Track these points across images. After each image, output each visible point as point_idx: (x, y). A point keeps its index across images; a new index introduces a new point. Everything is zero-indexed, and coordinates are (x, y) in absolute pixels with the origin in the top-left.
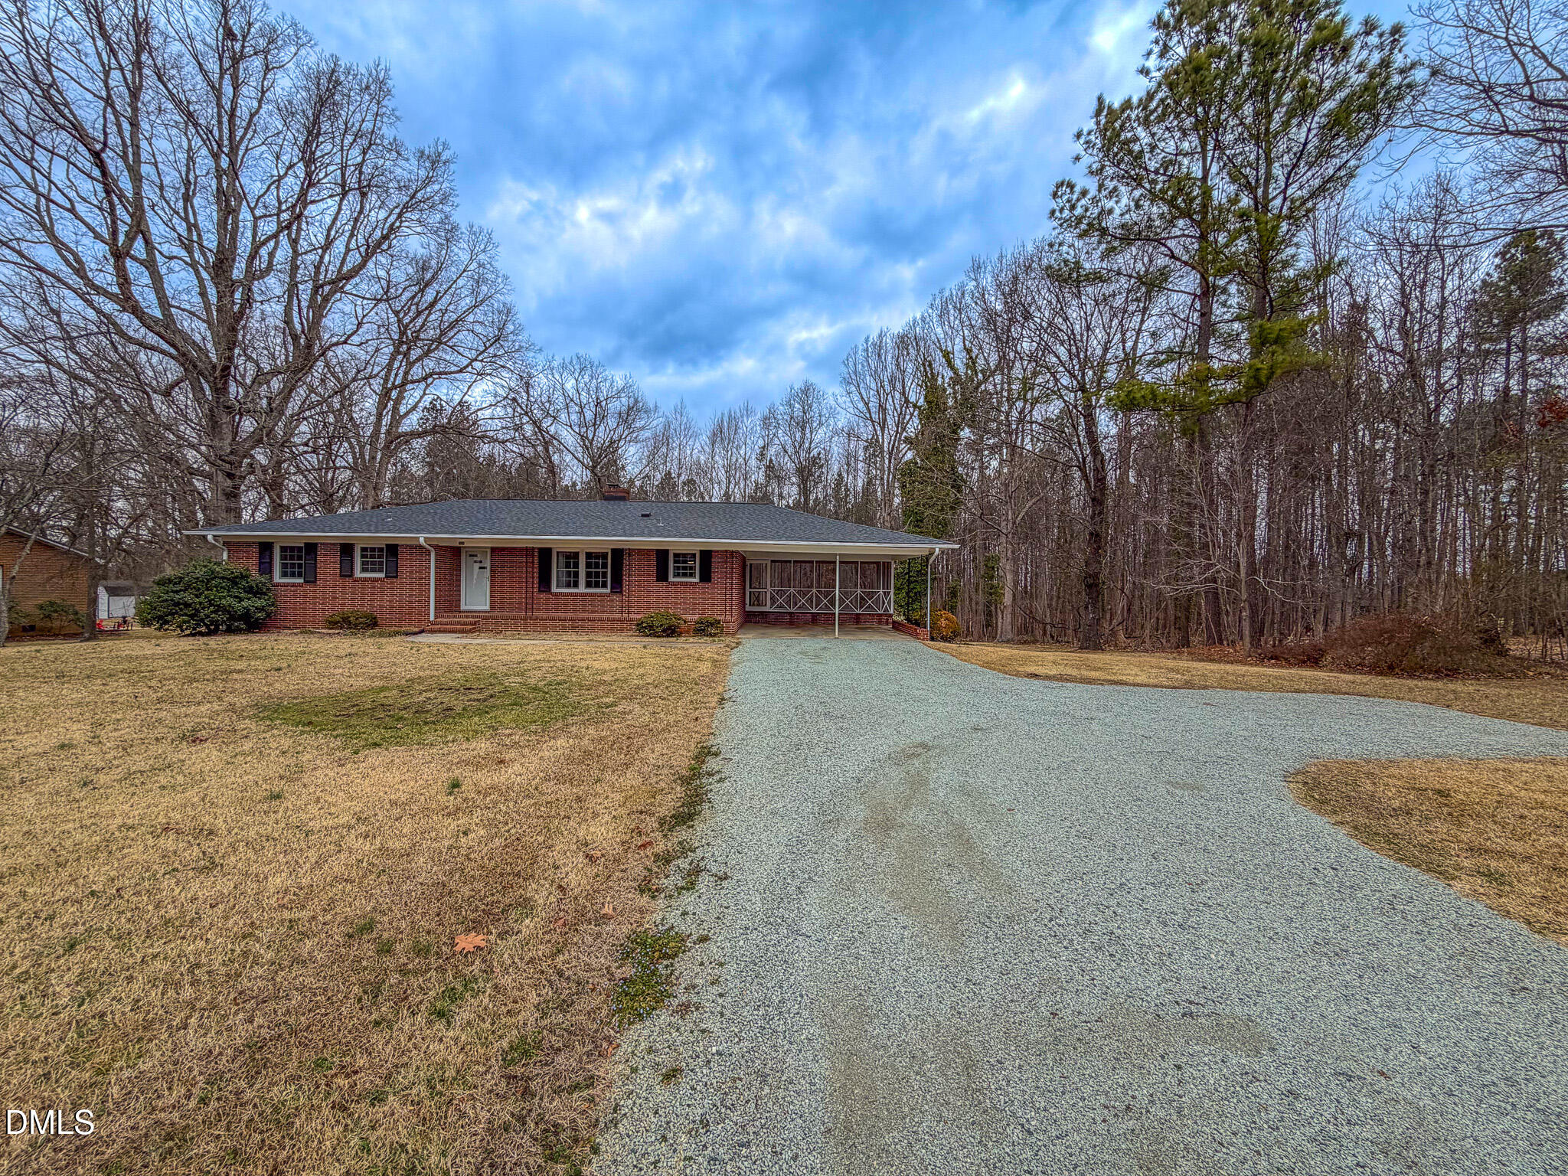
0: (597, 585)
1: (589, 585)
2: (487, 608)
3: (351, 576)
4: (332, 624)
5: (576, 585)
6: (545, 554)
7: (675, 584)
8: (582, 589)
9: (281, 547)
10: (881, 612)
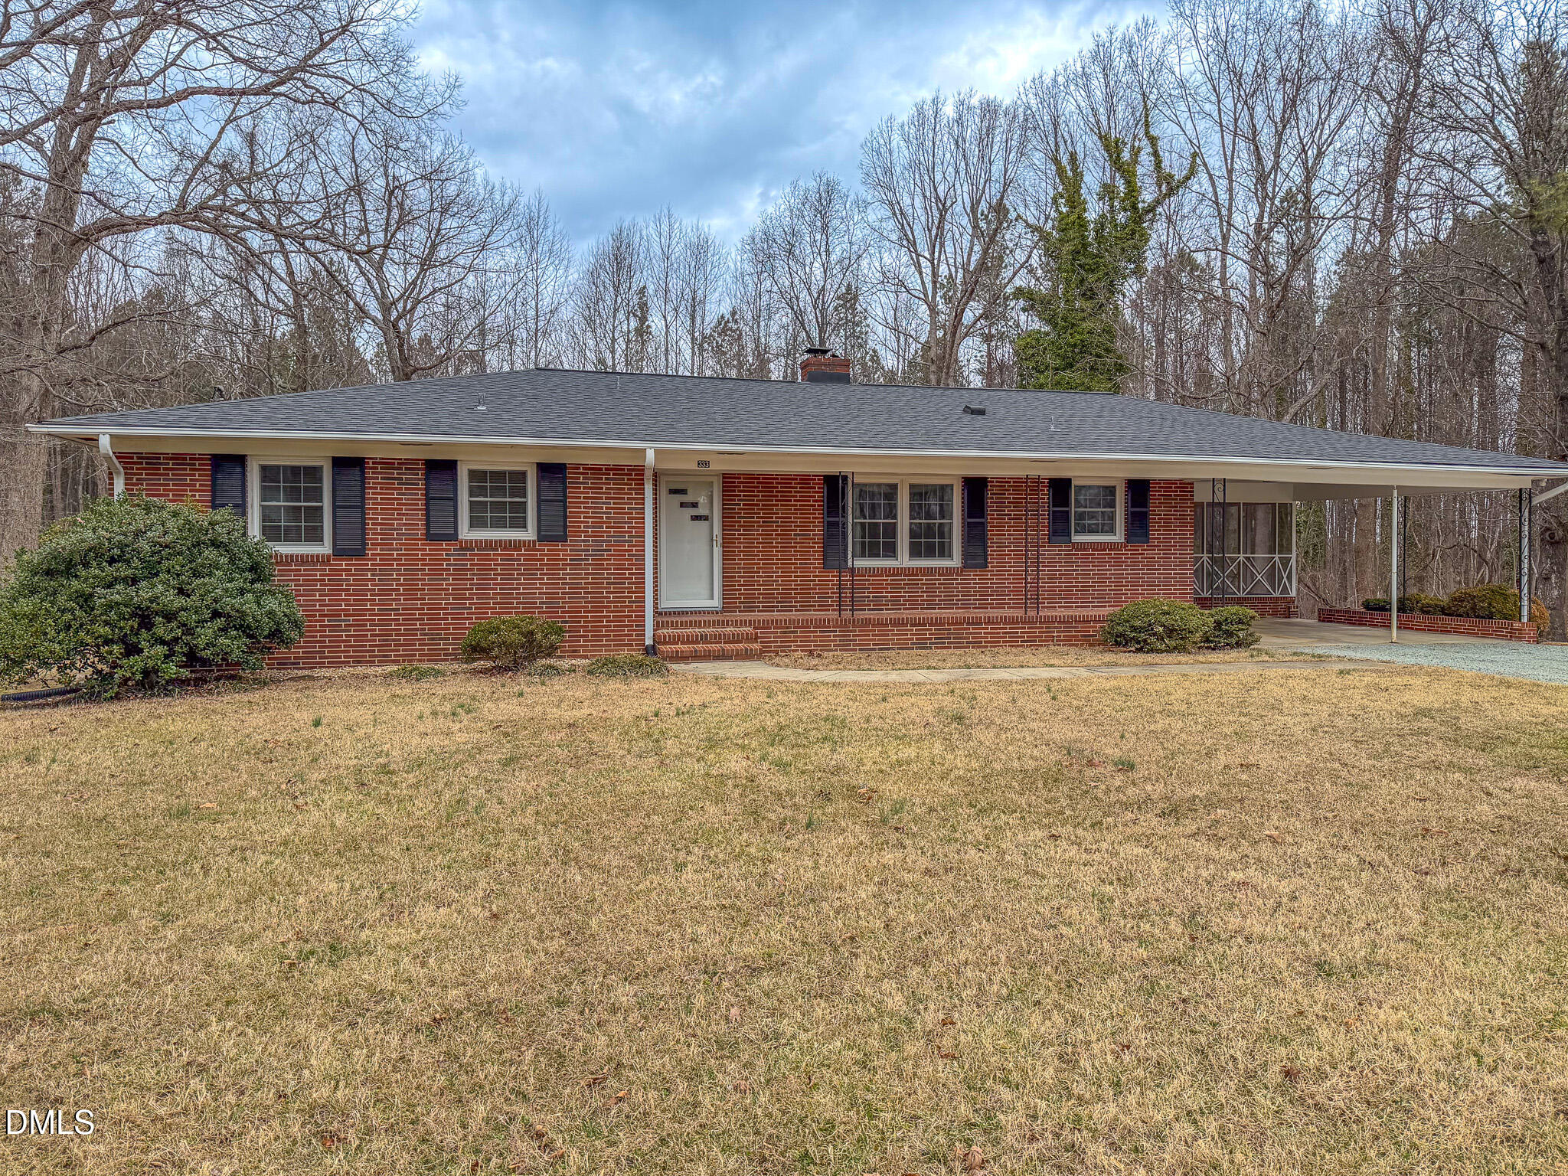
0: (930, 553)
1: (915, 552)
2: (716, 603)
3: (453, 537)
4: (476, 651)
5: (891, 551)
6: (834, 485)
7: (1083, 546)
8: (904, 560)
9: (264, 469)
10: (1278, 595)
